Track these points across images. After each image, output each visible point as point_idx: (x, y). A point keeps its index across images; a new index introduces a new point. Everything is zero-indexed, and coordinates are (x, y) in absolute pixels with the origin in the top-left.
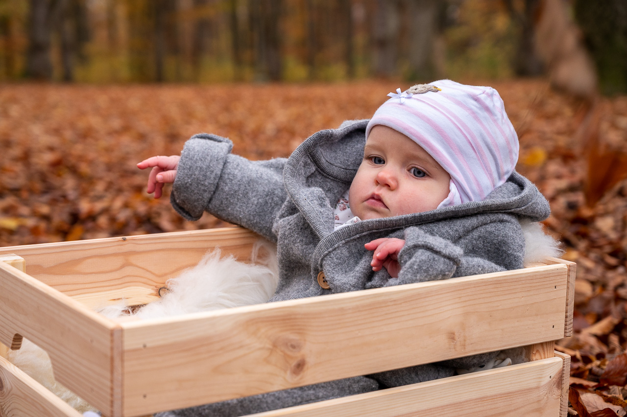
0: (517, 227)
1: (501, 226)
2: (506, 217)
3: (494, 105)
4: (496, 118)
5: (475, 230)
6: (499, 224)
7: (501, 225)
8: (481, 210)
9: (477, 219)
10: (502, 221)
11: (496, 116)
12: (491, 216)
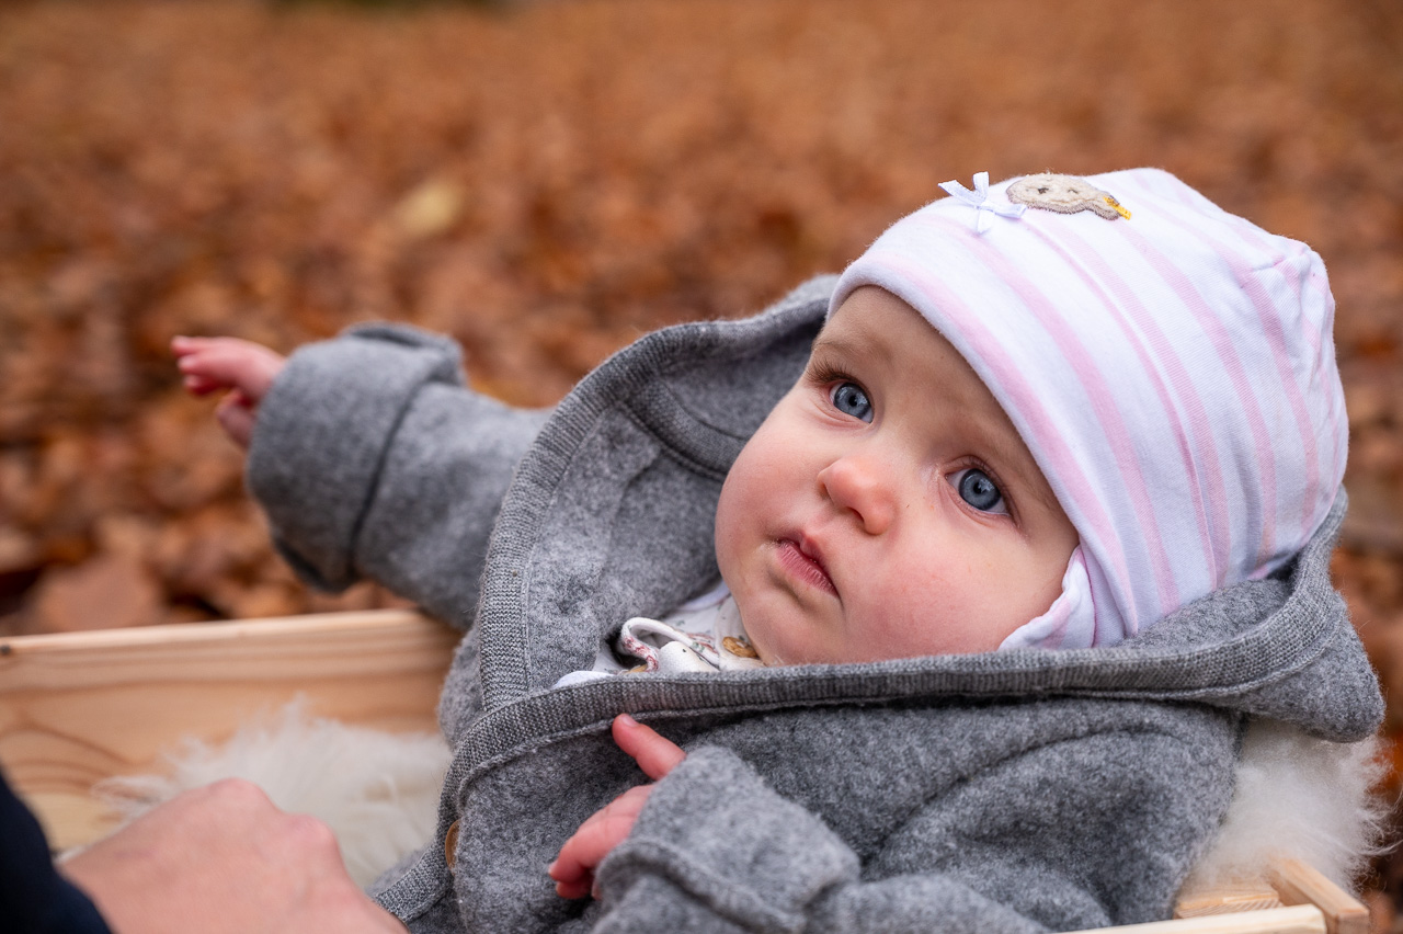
0: (1194, 754)
1: (1131, 747)
2: (1155, 715)
3: (1299, 318)
4: (1294, 362)
5: (1030, 757)
6: (1126, 738)
7: (1133, 744)
8: (1059, 682)
9: (1035, 718)
10: (1136, 730)
11: (1296, 355)
12: (1090, 711)
